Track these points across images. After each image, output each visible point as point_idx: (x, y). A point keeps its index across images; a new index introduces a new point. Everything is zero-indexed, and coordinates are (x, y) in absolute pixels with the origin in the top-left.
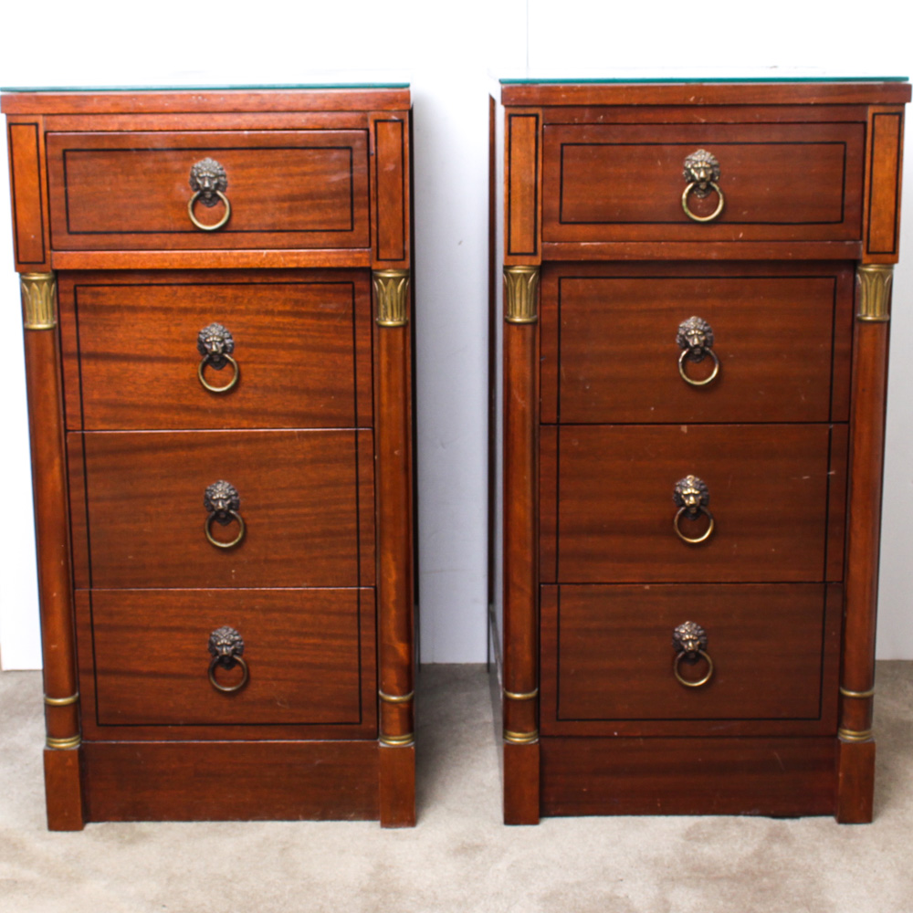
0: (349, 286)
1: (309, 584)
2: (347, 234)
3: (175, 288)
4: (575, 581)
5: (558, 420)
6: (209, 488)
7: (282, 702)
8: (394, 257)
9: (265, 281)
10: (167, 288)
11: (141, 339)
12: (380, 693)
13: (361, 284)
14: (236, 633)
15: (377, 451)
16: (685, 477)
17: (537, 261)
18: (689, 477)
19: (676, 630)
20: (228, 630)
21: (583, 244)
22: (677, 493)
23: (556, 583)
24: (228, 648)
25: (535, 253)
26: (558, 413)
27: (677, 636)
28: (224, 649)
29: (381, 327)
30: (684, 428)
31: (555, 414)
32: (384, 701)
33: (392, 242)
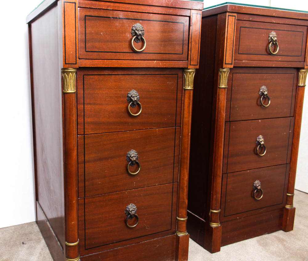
0: (177, 75)
1: (158, 184)
2: (181, 55)
3: (120, 76)
4: (231, 172)
5: (229, 120)
6: (128, 153)
7: (148, 227)
8: (195, 64)
9: (151, 74)
10: (117, 76)
11: (107, 96)
12: (177, 218)
13: (180, 75)
14: (135, 205)
15: (181, 135)
16: (259, 136)
17: (232, 66)
18: (260, 136)
19: (254, 183)
20: (132, 204)
21: (243, 61)
22: (258, 141)
23: (227, 173)
24: (134, 212)
25: (232, 64)
26: (230, 118)
27: (254, 185)
28: (133, 212)
29: (185, 90)
30: (260, 121)
31: (229, 118)
32: (178, 220)
33: (195, 58)
